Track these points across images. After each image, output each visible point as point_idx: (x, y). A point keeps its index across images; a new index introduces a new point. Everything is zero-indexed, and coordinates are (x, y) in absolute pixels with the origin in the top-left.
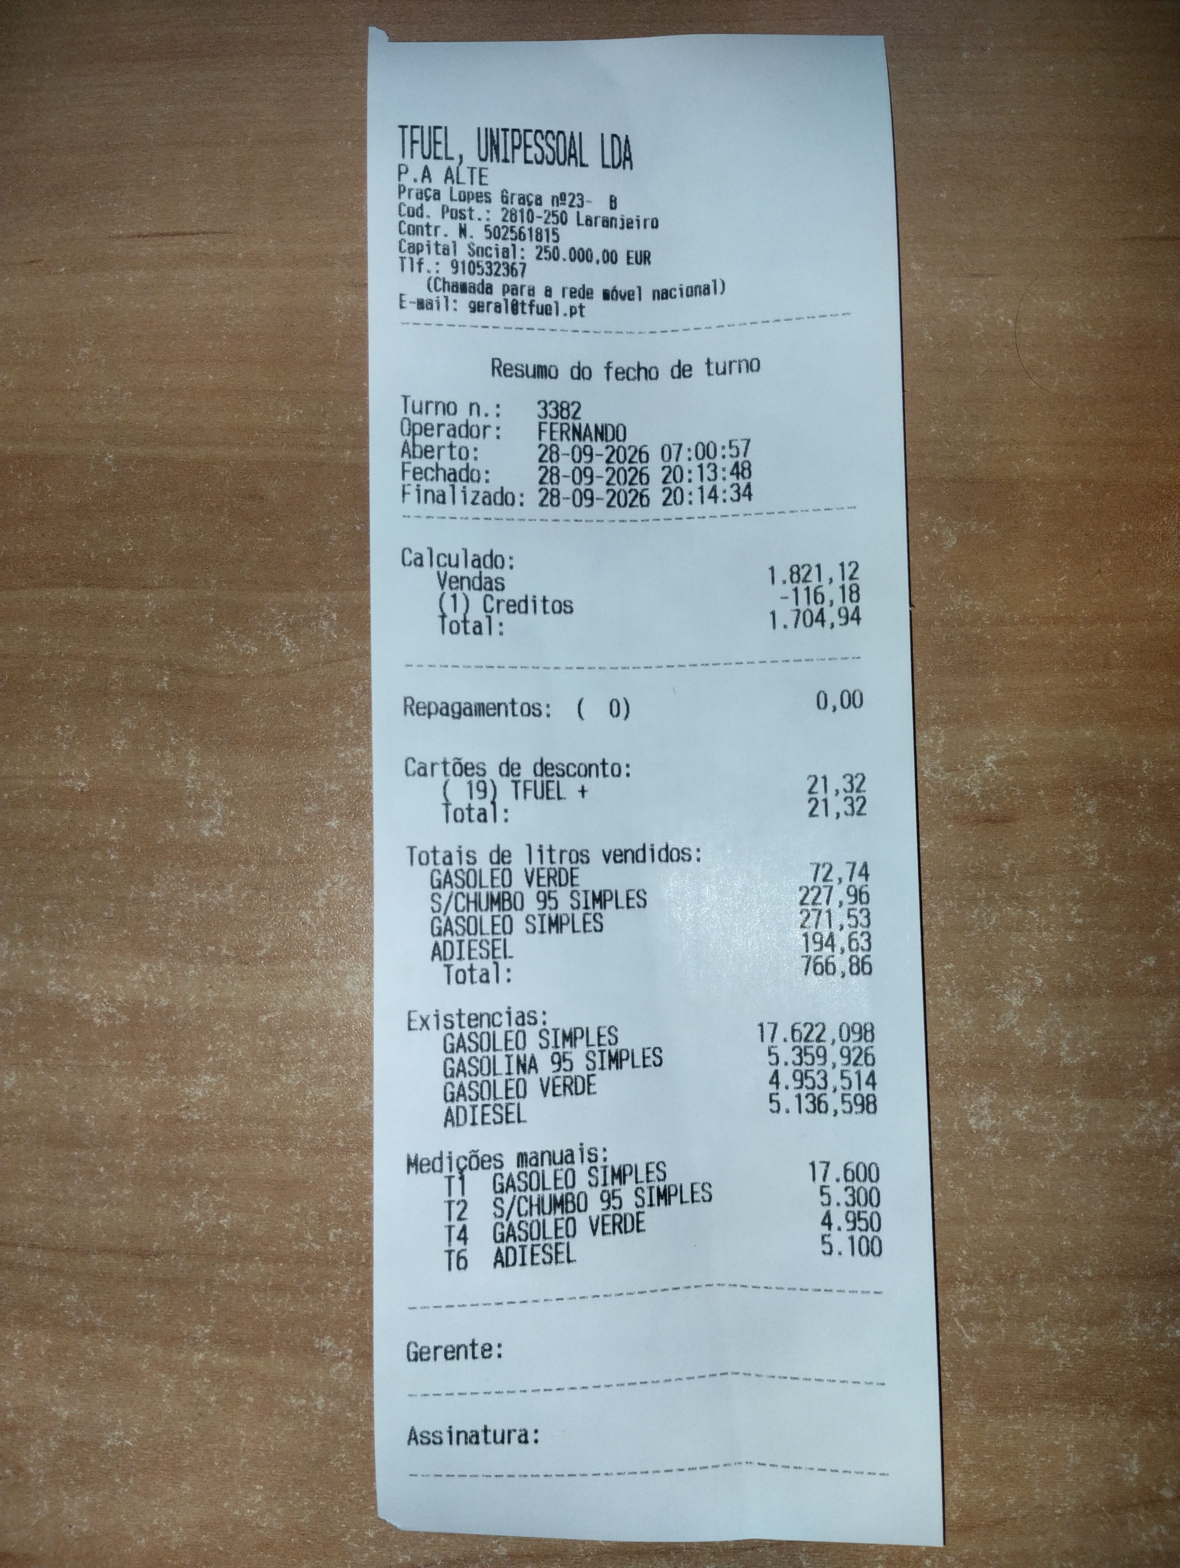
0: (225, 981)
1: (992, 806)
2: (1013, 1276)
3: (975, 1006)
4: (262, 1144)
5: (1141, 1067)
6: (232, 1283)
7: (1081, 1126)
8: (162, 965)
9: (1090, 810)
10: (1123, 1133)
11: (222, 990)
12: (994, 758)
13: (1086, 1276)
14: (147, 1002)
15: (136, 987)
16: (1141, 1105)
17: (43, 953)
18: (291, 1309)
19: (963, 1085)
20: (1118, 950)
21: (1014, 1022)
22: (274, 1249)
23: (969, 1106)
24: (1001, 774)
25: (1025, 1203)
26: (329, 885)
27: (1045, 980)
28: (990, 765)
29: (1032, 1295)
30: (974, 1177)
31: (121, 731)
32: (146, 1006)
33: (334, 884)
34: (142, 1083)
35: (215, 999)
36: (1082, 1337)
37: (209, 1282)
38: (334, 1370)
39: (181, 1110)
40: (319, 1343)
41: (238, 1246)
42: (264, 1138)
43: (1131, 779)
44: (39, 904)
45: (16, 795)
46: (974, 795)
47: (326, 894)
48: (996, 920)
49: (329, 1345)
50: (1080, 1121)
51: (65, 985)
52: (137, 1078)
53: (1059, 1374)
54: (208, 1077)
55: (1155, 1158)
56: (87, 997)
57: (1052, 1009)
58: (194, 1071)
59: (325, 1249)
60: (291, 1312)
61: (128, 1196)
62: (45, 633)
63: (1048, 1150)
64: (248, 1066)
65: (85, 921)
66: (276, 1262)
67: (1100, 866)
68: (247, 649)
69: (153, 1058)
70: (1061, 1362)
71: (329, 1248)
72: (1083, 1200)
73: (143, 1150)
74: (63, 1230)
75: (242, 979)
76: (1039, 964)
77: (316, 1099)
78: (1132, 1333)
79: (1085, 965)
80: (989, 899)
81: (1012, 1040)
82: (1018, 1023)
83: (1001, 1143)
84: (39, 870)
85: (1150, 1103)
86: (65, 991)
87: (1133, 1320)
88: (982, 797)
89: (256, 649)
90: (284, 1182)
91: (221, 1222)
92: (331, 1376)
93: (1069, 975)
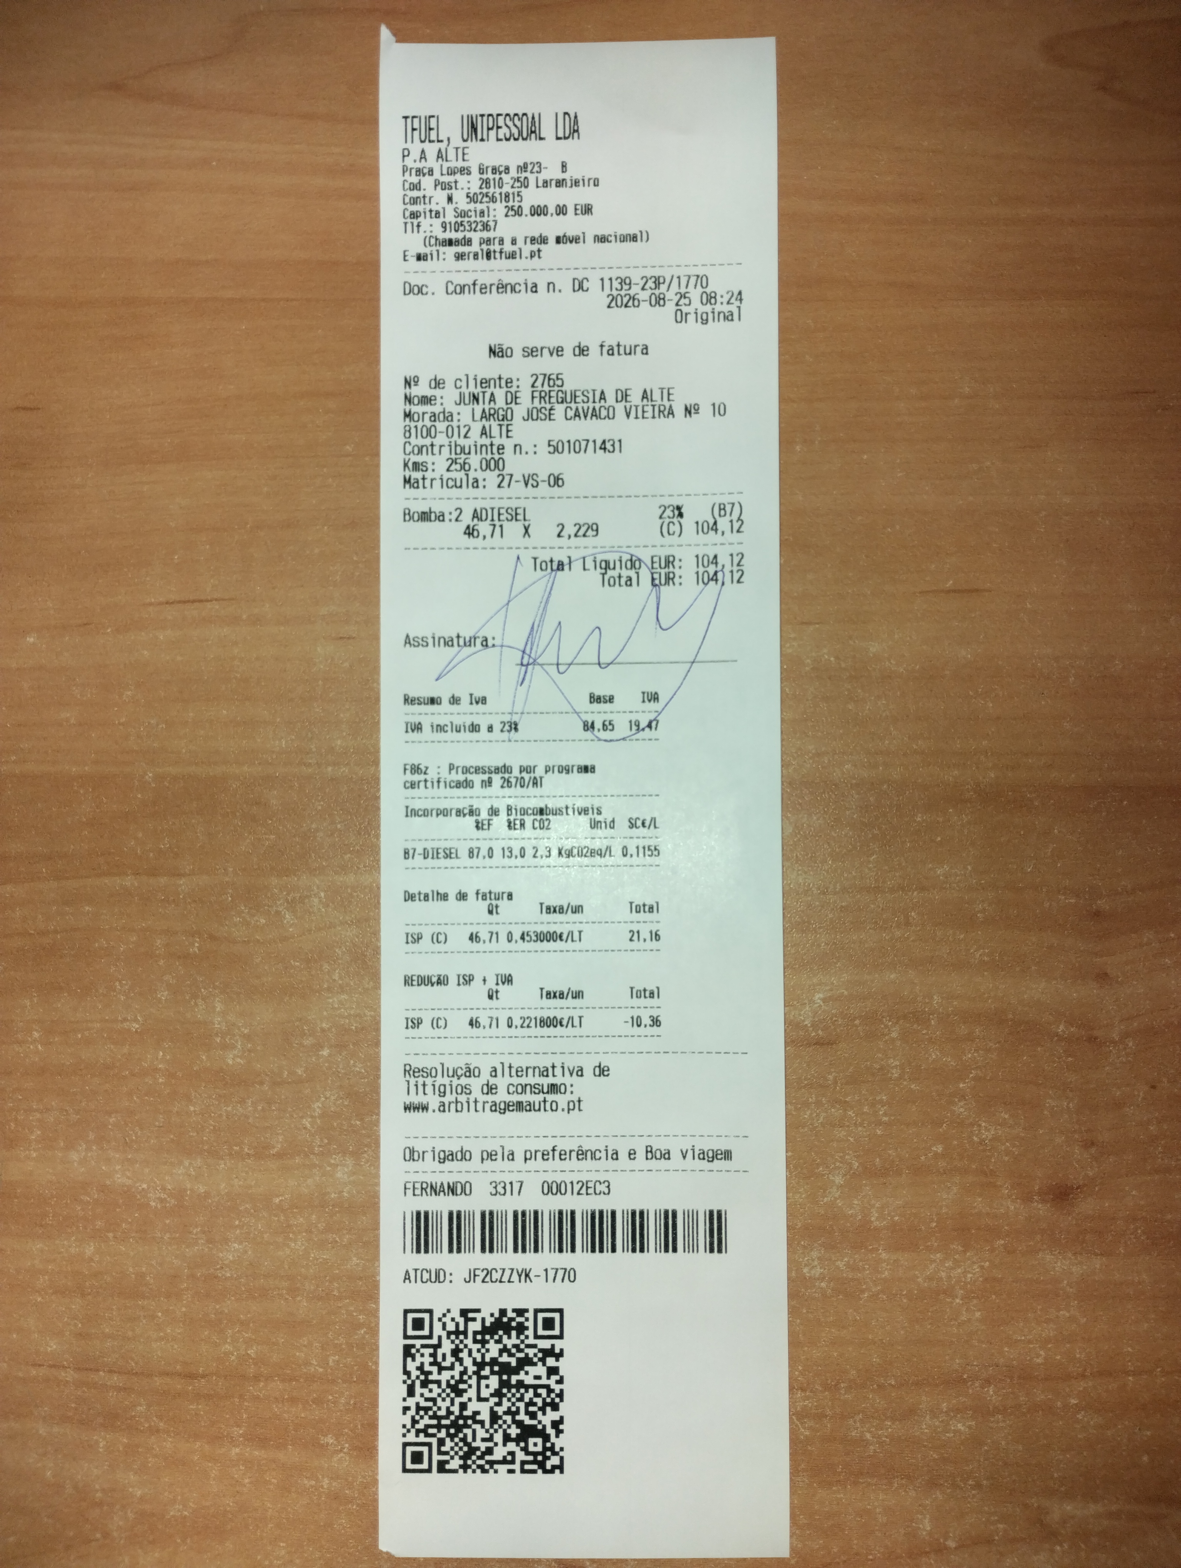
0: (247, 1173)
1: (820, 1032)
2: (836, 1385)
3: (807, 1184)
4: (278, 1294)
5: (931, 1228)
6: (258, 1397)
7: (886, 1273)
8: (199, 1162)
9: (894, 1035)
10: (918, 1277)
11: (245, 1180)
12: (821, 996)
13: (890, 1385)
14: (190, 1190)
15: (181, 1178)
16: (932, 1256)
17: (111, 1153)
18: (303, 1415)
19: (799, 1243)
20: (915, 1140)
21: (837, 1195)
22: (288, 1372)
23: (803, 1258)
24: (826, 1008)
25: (845, 1331)
26: (323, 1099)
27: (860, 1164)
28: (819, 1001)
29: (851, 1399)
30: (808, 1312)
31: (164, 985)
32: (188, 1193)
33: (326, 1098)
34: (187, 1250)
35: (240, 1186)
36: (887, 1429)
37: (241, 1396)
38: (335, 1459)
39: (217, 1269)
40: (324, 1440)
41: (262, 1370)
42: (279, 1289)
43: (925, 1011)
44: (106, 1117)
45: (88, 1035)
46: (806, 1025)
47: (320, 1105)
48: (824, 1119)
49: (331, 1441)
50: (886, 1269)
51: (128, 1178)
52: (183, 1246)
53: (870, 1457)
54: (236, 1245)
55: (942, 1296)
56: (145, 1186)
57: (866, 1185)
58: (226, 1241)
59: (327, 1371)
60: (303, 1418)
61: (179, 1334)
62: (105, 911)
63: (863, 1291)
64: (265, 1236)
65: (141, 1129)
66: (291, 1380)
67: (901, 1077)
68: (257, 921)
69: (195, 1231)
70: (872, 1448)
71: (329, 1370)
72: (888, 1328)
73: (190, 1299)
74: (133, 1359)
75: (260, 1171)
76: (856, 1152)
77: (317, 1259)
78: (924, 1426)
79: (890, 1152)
80: (818, 1103)
81: (835, 1209)
82: (840, 1197)
83: (827, 1286)
84: (107, 1090)
85: (938, 1255)
86: (130, 1182)
87: (925, 1417)
88: (812, 1026)
89: (264, 921)
90: (294, 1322)
91: (249, 1352)
92: (333, 1464)
93: (878, 1160)
